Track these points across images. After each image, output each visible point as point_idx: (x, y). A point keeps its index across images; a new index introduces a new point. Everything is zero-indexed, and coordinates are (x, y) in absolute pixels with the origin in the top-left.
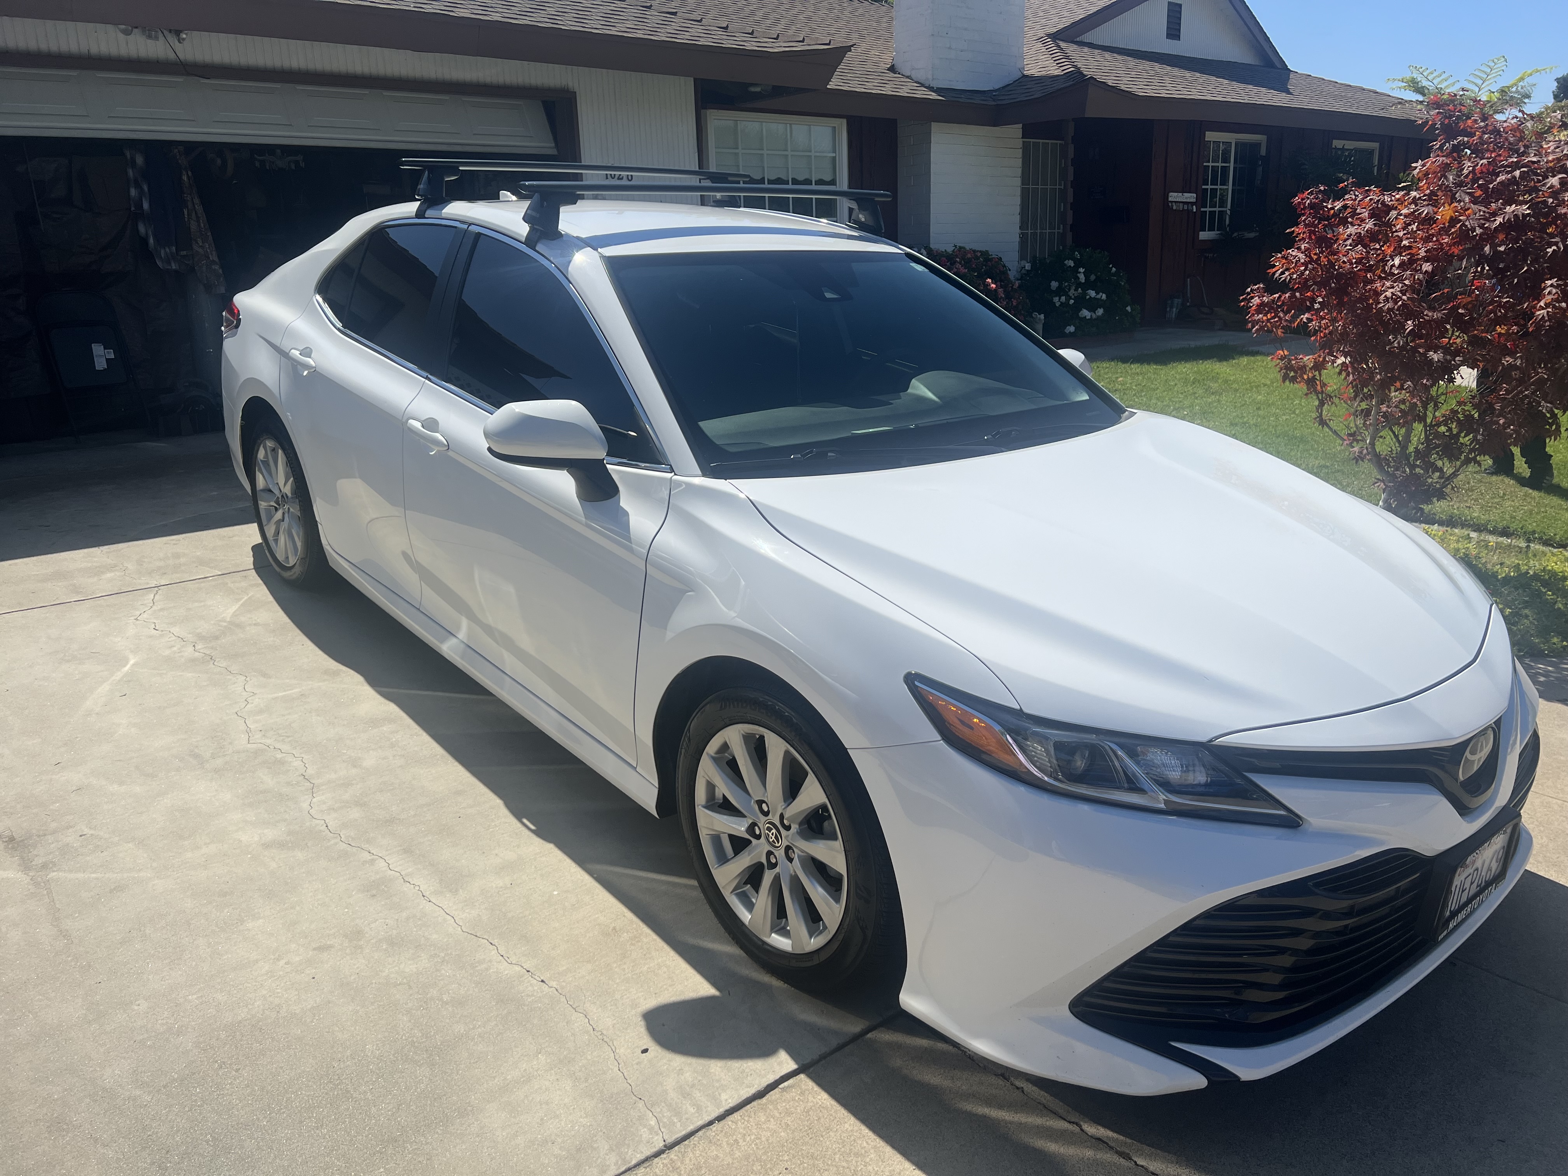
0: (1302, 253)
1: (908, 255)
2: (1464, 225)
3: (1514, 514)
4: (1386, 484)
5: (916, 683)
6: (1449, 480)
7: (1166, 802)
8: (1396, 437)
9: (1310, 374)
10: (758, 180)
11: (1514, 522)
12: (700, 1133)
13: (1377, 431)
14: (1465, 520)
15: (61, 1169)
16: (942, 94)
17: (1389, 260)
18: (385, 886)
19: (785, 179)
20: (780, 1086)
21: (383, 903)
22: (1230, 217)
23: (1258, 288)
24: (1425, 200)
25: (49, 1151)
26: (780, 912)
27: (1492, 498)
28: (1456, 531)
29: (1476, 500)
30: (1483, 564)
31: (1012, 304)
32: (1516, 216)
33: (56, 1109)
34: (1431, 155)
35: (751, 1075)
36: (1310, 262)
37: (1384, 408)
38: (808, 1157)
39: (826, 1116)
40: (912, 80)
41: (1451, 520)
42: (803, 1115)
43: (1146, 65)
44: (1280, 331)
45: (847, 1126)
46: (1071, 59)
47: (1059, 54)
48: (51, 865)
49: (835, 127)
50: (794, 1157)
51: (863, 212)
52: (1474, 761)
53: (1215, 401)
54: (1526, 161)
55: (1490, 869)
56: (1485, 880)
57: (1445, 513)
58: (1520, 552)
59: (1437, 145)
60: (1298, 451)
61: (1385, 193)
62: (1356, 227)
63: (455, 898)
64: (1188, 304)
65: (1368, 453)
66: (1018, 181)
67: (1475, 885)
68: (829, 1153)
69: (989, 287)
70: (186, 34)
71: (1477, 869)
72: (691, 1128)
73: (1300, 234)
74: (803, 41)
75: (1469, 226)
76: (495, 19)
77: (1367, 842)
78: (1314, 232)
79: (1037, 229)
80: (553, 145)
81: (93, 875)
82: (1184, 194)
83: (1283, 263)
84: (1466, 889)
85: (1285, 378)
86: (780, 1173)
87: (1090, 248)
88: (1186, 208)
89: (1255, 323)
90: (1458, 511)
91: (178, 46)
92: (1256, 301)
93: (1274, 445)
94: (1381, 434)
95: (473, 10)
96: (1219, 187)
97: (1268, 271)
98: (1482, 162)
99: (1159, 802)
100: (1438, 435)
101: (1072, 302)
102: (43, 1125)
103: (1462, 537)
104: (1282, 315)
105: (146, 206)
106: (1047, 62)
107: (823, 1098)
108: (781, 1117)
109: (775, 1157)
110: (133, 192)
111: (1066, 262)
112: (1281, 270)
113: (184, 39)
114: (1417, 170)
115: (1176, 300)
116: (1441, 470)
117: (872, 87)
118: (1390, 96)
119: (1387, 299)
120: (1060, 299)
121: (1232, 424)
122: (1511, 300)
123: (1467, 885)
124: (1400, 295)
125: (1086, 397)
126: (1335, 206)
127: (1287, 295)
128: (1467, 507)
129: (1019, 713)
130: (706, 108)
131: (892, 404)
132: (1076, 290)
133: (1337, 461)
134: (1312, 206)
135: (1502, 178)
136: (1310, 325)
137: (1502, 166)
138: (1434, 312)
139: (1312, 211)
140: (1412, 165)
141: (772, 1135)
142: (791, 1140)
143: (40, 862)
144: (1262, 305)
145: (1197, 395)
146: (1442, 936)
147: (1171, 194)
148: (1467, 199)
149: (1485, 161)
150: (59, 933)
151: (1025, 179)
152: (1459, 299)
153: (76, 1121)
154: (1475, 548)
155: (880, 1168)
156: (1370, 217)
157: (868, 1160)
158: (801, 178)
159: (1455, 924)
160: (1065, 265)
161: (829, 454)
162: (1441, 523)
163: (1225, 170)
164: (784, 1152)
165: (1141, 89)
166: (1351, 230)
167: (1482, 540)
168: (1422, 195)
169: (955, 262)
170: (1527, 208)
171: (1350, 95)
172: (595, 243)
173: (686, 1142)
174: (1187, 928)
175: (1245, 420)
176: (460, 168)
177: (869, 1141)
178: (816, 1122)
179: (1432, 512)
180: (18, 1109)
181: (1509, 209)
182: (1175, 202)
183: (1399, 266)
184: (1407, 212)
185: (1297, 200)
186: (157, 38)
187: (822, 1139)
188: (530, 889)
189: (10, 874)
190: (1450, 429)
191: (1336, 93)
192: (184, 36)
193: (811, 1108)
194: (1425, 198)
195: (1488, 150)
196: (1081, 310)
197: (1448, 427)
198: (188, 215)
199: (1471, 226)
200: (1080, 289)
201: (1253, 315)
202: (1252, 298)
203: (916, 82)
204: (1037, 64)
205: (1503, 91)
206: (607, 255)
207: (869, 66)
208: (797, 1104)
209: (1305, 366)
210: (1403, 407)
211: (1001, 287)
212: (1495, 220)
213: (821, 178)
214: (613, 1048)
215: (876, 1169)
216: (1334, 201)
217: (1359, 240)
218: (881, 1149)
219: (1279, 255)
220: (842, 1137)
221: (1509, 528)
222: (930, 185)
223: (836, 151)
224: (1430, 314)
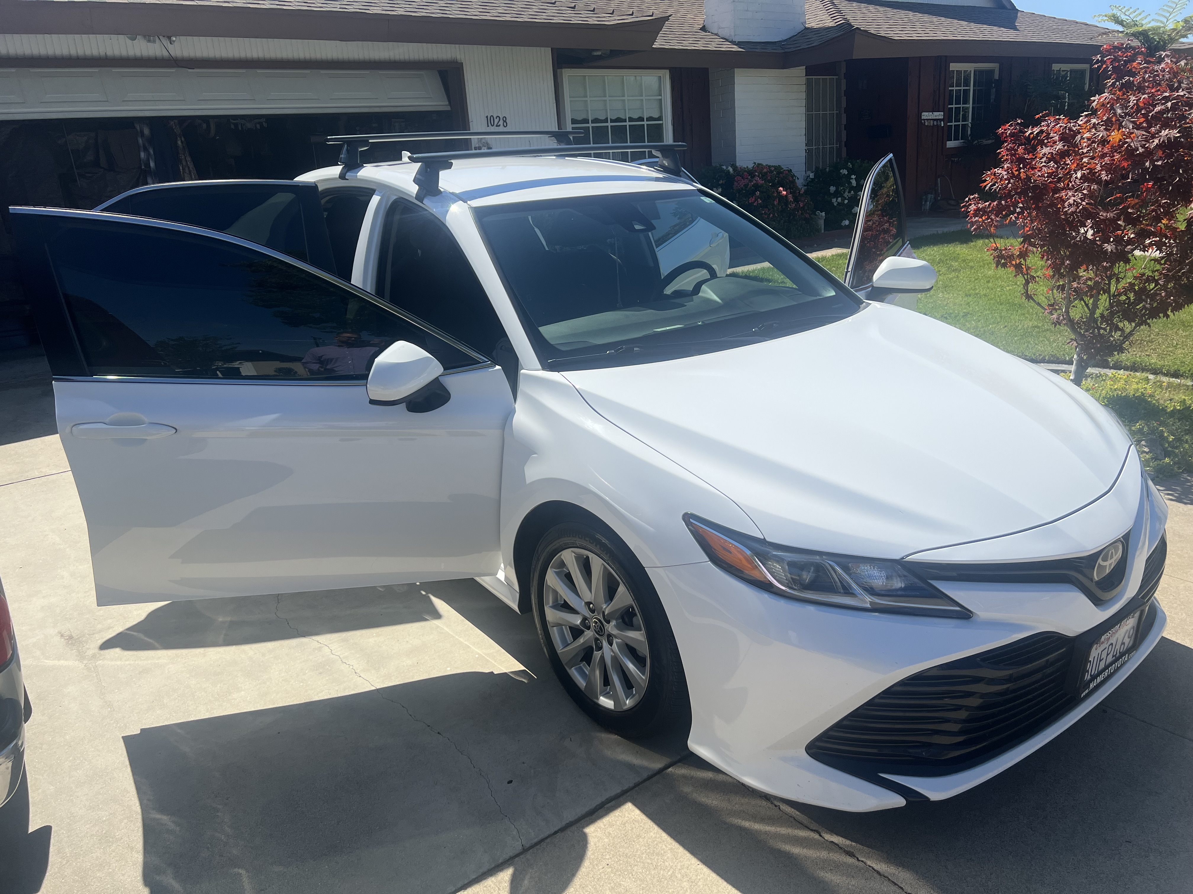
0: (1005, 171)
1: (700, 191)
2: (1129, 145)
3: (1184, 360)
4: (1078, 342)
5: (691, 520)
6: (1127, 338)
7: (871, 603)
8: (1087, 305)
9: (1017, 261)
10: (602, 120)
11: (1183, 366)
12: (548, 840)
13: (1070, 302)
14: (1145, 366)
15: (108, 869)
16: (742, 46)
17: (1073, 174)
18: (329, 666)
19: (624, 118)
20: (605, 806)
21: (327, 678)
22: (971, 128)
23: (974, 197)
24: (1102, 125)
25: (101, 856)
26: (606, 681)
27: (1167, 347)
28: (1138, 374)
29: (1154, 350)
30: (1156, 400)
31: (800, 206)
32: (1169, 138)
33: (105, 827)
34: (1106, 91)
35: (585, 798)
36: (1012, 178)
37: (1075, 285)
38: (623, 856)
39: (637, 827)
40: (719, 37)
41: (1134, 366)
42: (621, 827)
43: (902, 14)
44: (992, 229)
45: (652, 834)
46: (842, 13)
47: (833, 9)
48: (98, 655)
49: (660, 76)
50: (613, 856)
51: (666, 159)
52: (1106, 566)
53: (955, 277)
54: (1176, 95)
55: (1123, 643)
56: (1120, 651)
57: (1129, 361)
58: (1188, 390)
59: (1110, 82)
60: (1017, 315)
61: (1071, 121)
62: (1049, 148)
63: (377, 674)
64: (939, 198)
65: (1064, 319)
66: (803, 110)
67: (1110, 656)
68: (638, 853)
69: (781, 194)
70: (176, 38)
71: (1112, 644)
72: (542, 836)
73: (1004, 156)
74: (632, 15)
75: (1133, 146)
76: (400, 13)
77: (1020, 628)
78: (1014, 155)
79: (819, 145)
80: (447, 103)
81: (127, 663)
82: (934, 113)
83: (991, 178)
84: (1103, 659)
85: (998, 264)
86: (603, 868)
87: (860, 160)
88: (935, 123)
89: (973, 224)
90: (1140, 359)
91: (170, 47)
92: (973, 207)
93: (998, 311)
94: (1073, 304)
95: (383, 8)
96: (961, 106)
97: (981, 185)
98: (1143, 97)
99: (866, 603)
100: (1119, 304)
101: (846, 201)
102: (96, 839)
103: (1142, 379)
104: (993, 217)
105: (152, 164)
106: (823, 17)
107: (636, 814)
108: (606, 828)
109: (600, 856)
110: (143, 155)
111: (841, 171)
112: (991, 183)
113: (174, 41)
114: (1095, 103)
115: (930, 195)
116: (1122, 330)
117: (688, 45)
118: (1097, 27)
119: (1070, 205)
120: (837, 200)
121: (966, 295)
122: (1168, 201)
123: (1104, 656)
124: (1080, 201)
125: (832, 293)
126: (1034, 132)
127: (995, 203)
128: (1147, 355)
129: (763, 541)
130: (562, 68)
131: (686, 306)
132: (849, 192)
133: (1046, 322)
134: (1012, 135)
135: (1158, 108)
136: (1018, 222)
137: (1158, 99)
138: (1108, 213)
139: (1012, 138)
140: (1092, 99)
141: (599, 841)
142: (611, 844)
143: (91, 653)
144: (978, 210)
145: (941, 273)
146: (1084, 694)
147: (923, 113)
148: (1131, 127)
149: (1146, 96)
150: (105, 703)
151: (809, 107)
152: (1129, 201)
153: (118, 835)
154: (1151, 388)
155: (674, 864)
156: (1060, 141)
157: (666, 858)
158: (635, 116)
159: (1095, 685)
160: (841, 173)
161: (635, 349)
162: (1126, 368)
163: (966, 92)
164: (606, 853)
165: (897, 34)
166: (1046, 150)
167: (1158, 381)
168: (1100, 121)
169: (755, 176)
170: (1178, 132)
171: (1065, 28)
172: (465, 197)
173: (538, 847)
174: (888, 693)
175: (977, 291)
176: (370, 141)
177: (667, 845)
178: (630, 831)
179: (1119, 360)
180: (79, 827)
181: (1164, 133)
182: (926, 119)
183: (1080, 178)
184: (1089, 135)
185: (1000, 131)
186: (154, 42)
187: (633, 843)
188: (431, 666)
189: (70, 663)
190: (1129, 298)
191: (1054, 27)
192: (174, 39)
193: (627, 821)
194: (1102, 123)
195: (1148, 87)
196: (854, 208)
197: (1127, 296)
198: (183, 169)
199: (1135, 146)
200: (852, 192)
201: (971, 218)
202: (970, 205)
203: (722, 38)
204: (816, 18)
205: (1186, 21)
206: (474, 206)
207: (686, 28)
208: (617, 819)
209: (1013, 255)
210: (1089, 283)
211: (791, 193)
212: (1153, 141)
213: (651, 115)
214: (488, 780)
215: (671, 864)
216: (1033, 127)
217: (1052, 158)
218: (675, 850)
219: (989, 173)
220: (648, 842)
221: (1179, 371)
222: (735, 116)
223: (661, 94)
224: (1105, 215)
